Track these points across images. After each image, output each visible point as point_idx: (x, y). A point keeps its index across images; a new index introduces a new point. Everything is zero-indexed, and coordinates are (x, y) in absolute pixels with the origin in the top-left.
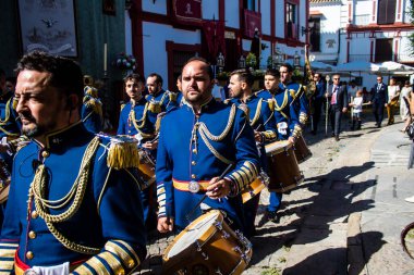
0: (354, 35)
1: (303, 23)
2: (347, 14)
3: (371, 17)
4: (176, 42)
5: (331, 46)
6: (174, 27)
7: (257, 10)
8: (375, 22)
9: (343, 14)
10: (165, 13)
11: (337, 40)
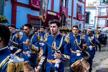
0: (100, 19)
1: (83, 13)
2: (98, 12)
3: (105, 13)
4: (31, 15)
5: (92, 22)
6: (32, 9)
7: (67, 7)
8: (107, 15)
9: (97, 12)
10: (28, 4)
11: (94, 20)
